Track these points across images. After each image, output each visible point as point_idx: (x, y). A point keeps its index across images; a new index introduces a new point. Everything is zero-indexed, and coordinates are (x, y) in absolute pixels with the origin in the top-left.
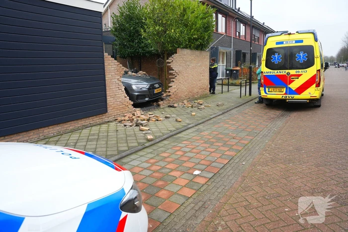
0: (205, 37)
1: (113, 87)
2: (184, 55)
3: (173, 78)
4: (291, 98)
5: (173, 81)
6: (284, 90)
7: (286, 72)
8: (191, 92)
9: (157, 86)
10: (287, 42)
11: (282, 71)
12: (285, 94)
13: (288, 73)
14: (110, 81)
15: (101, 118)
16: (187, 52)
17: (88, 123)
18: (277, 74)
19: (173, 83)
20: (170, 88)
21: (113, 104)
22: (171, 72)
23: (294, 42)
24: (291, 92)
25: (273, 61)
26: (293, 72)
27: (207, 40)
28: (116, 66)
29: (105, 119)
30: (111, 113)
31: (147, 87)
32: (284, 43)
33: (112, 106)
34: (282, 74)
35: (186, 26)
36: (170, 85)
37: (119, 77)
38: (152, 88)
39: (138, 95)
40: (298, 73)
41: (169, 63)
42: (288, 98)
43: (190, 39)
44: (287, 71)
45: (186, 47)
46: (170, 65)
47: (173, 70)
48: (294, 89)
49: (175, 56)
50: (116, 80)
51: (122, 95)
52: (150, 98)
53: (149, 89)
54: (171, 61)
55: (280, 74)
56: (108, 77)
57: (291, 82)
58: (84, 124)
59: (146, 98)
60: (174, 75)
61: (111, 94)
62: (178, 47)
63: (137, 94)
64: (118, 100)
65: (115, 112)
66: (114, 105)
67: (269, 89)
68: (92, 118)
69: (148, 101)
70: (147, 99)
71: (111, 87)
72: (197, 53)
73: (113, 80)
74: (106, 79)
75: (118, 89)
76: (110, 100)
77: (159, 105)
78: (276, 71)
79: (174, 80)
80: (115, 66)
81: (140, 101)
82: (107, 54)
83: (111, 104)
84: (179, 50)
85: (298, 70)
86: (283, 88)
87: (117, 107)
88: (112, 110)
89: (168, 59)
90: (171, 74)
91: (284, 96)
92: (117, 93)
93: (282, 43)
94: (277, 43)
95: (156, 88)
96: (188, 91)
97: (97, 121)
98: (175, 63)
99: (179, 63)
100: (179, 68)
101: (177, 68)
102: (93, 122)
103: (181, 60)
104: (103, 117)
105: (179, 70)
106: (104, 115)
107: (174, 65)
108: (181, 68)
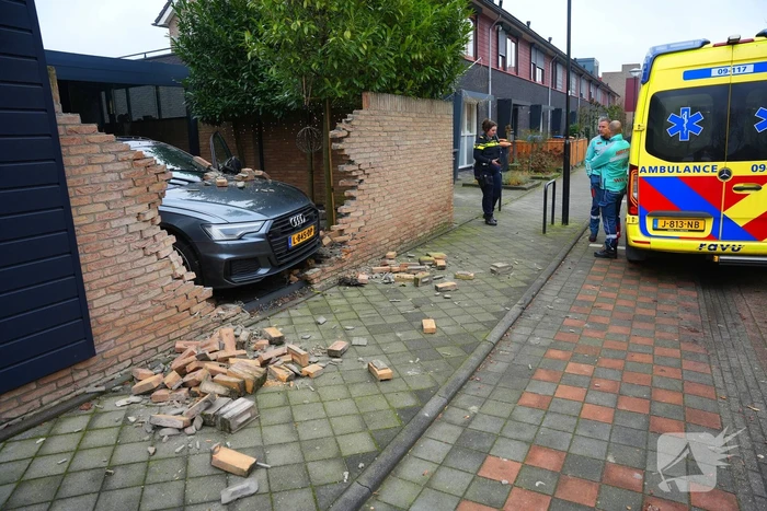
0: (445, 60)
1: (118, 251)
2: (385, 114)
3: (353, 188)
4: (729, 250)
5: (353, 198)
6: (708, 225)
7: (719, 169)
8: (406, 224)
9: (298, 220)
10: (723, 71)
11: (702, 164)
12: (713, 236)
13: (726, 173)
14: (97, 227)
15: (69, 380)
16: (392, 103)
18: (687, 174)
19: (352, 203)
20: (344, 220)
21: (120, 318)
22: (347, 168)
23: (750, 68)
24: (731, 230)
25: (672, 131)
26: (741, 168)
27: (451, 67)
28: (126, 165)
29: (90, 380)
30: (117, 350)
31: (263, 231)
32: (714, 72)
33: (119, 323)
34: (702, 174)
35: (389, 20)
36: (343, 209)
37: (143, 208)
38: (281, 229)
39: (229, 261)
40: (758, 173)
41: (340, 140)
42: (719, 250)
43: (400, 63)
44: (721, 165)
45: (389, 90)
46: (340, 146)
47: (351, 162)
48: (741, 224)
49: (356, 117)
50: (127, 221)
51: (163, 273)
52: (274, 267)
53: (269, 235)
54: (345, 133)
55: (696, 174)
56: (85, 215)
57: (733, 199)
59: (260, 267)
60: (356, 177)
61: (107, 280)
62: (366, 90)
63: (225, 257)
64: (143, 297)
65: (136, 343)
66: (128, 319)
67: (655, 222)
68: (17, 393)
69: (267, 279)
71: (108, 253)
72: (422, 105)
73: (115, 224)
74: (77, 220)
75: (141, 253)
76: (102, 303)
77: (307, 282)
78: (682, 166)
79: (353, 193)
80: (119, 166)
81: (238, 280)
82: (77, 117)
83: (111, 317)
84: (368, 98)
85: (758, 163)
86: (704, 218)
87: (143, 323)
88: (119, 341)
89: (333, 127)
90: (347, 175)
91: (709, 243)
92: (138, 272)
93: (706, 73)
94: (688, 75)
95: (295, 230)
96: (397, 221)
97: (45, 400)
98: (357, 140)
99: (368, 140)
100: (371, 155)
101: (364, 155)
102: (23, 410)
103: (376, 129)
104: (76, 377)
105: (372, 161)
106: (81, 367)
107: (354, 145)
108: (377, 154)
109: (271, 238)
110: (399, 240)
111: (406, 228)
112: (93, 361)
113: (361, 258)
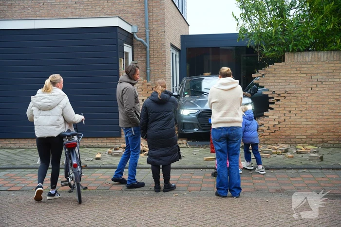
3: (271, 103)
5: (272, 109)
8: (330, 131)
15: (114, 141)
17: (96, 144)
19: (271, 111)
20: (265, 119)
28: (140, 85)
31: (196, 114)
36: (266, 114)
52: (200, 129)
58: (90, 144)
59: (195, 128)
63: (184, 121)
68: (102, 139)
69: (196, 133)
70: (196, 130)
81: (185, 131)
84: (286, 55)
96: (318, 127)
97: (107, 144)
98: (271, 78)
99: (282, 78)
100: (286, 87)
101: (279, 87)
102: (102, 144)
103: (292, 72)
104: (116, 141)
105: (287, 90)
106: (118, 139)
107: (268, 81)
108: (294, 86)
109: (199, 117)
110: (321, 140)
111: (332, 134)
112: (121, 139)
113: (273, 141)
